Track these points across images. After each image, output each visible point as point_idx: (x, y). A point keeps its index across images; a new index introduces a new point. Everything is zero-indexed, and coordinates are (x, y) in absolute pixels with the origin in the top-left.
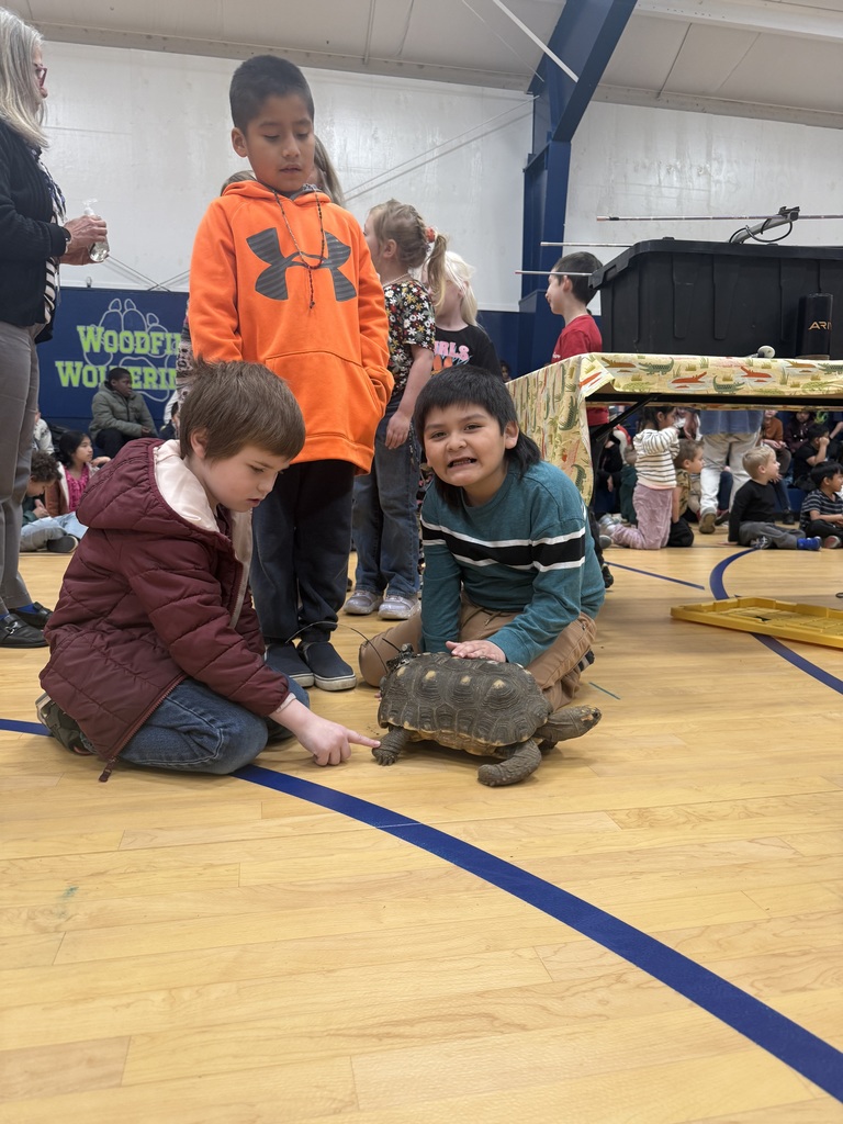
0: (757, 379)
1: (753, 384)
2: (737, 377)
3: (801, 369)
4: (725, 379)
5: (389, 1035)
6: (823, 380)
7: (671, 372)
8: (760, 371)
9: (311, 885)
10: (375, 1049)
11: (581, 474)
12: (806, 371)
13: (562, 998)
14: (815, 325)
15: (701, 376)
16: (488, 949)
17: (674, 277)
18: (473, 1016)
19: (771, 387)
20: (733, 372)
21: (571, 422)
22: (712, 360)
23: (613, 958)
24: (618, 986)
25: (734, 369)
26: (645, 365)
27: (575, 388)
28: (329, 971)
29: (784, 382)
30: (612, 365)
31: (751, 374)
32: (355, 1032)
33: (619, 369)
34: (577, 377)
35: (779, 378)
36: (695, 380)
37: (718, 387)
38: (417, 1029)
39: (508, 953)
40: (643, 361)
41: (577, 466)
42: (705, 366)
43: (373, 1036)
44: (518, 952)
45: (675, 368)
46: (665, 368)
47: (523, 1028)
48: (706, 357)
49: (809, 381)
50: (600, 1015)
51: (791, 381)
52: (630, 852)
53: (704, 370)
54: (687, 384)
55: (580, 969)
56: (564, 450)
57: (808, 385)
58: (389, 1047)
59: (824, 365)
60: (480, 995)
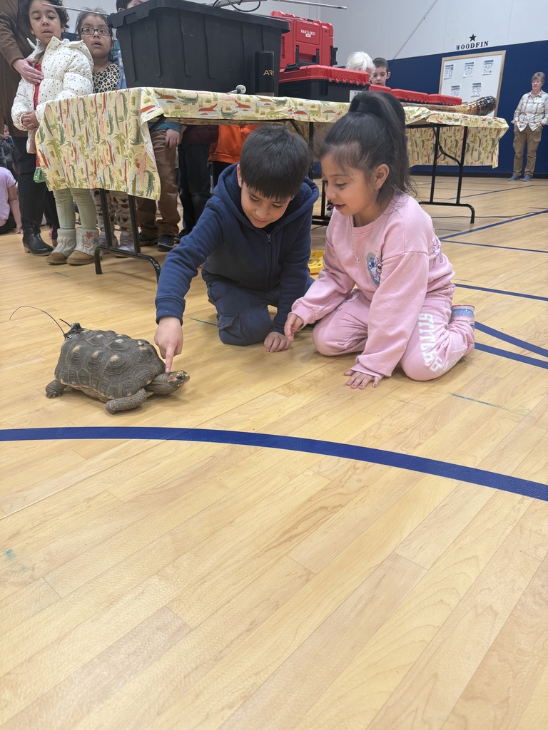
0: (243, 109)
1: (242, 112)
2: (234, 108)
3: (265, 103)
4: (227, 109)
5: (291, 538)
6: (276, 111)
7: (197, 104)
8: (244, 103)
9: (166, 485)
10: (293, 546)
11: (151, 178)
12: (267, 103)
13: (342, 486)
14: (266, 73)
15: (215, 106)
16: (291, 479)
17: (183, 30)
18: (316, 511)
19: (251, 114)
20: (231, 104)
21: (138, 140)
22: (219, 95)
23: (344, 460)
24: (357, 472)
25: (232, 102)
26: (182, 98)
27: (137, 113)
28: (231, 523)
29: (257, 111)
30: (162, 96)
31: (240, 106)
32: (275, 544)
33: (167, 100)
34: (139, 105)
35: (254, 108)
36: (211, 109)
37: (224, 114)
38: (300, 528)
39: (301, 476)
40: (180, 94)
41: (148, 172)
42: (216, 99)
43: (286, 541)
44: (305, 474)
45: (199, 100)
46: (193, 100)
47: (341, 506)
48: (215, 93)
49: (269, 110)
50: (364, 487)
51: (261, 110)
52: (302, 408)
53: (216, 102)
54: (207, 112)
55: (337, 470)
56: (137, 160)
57: (269, 113)
58: (298, 542)
59: (275, 100)
60: (310, 500)
